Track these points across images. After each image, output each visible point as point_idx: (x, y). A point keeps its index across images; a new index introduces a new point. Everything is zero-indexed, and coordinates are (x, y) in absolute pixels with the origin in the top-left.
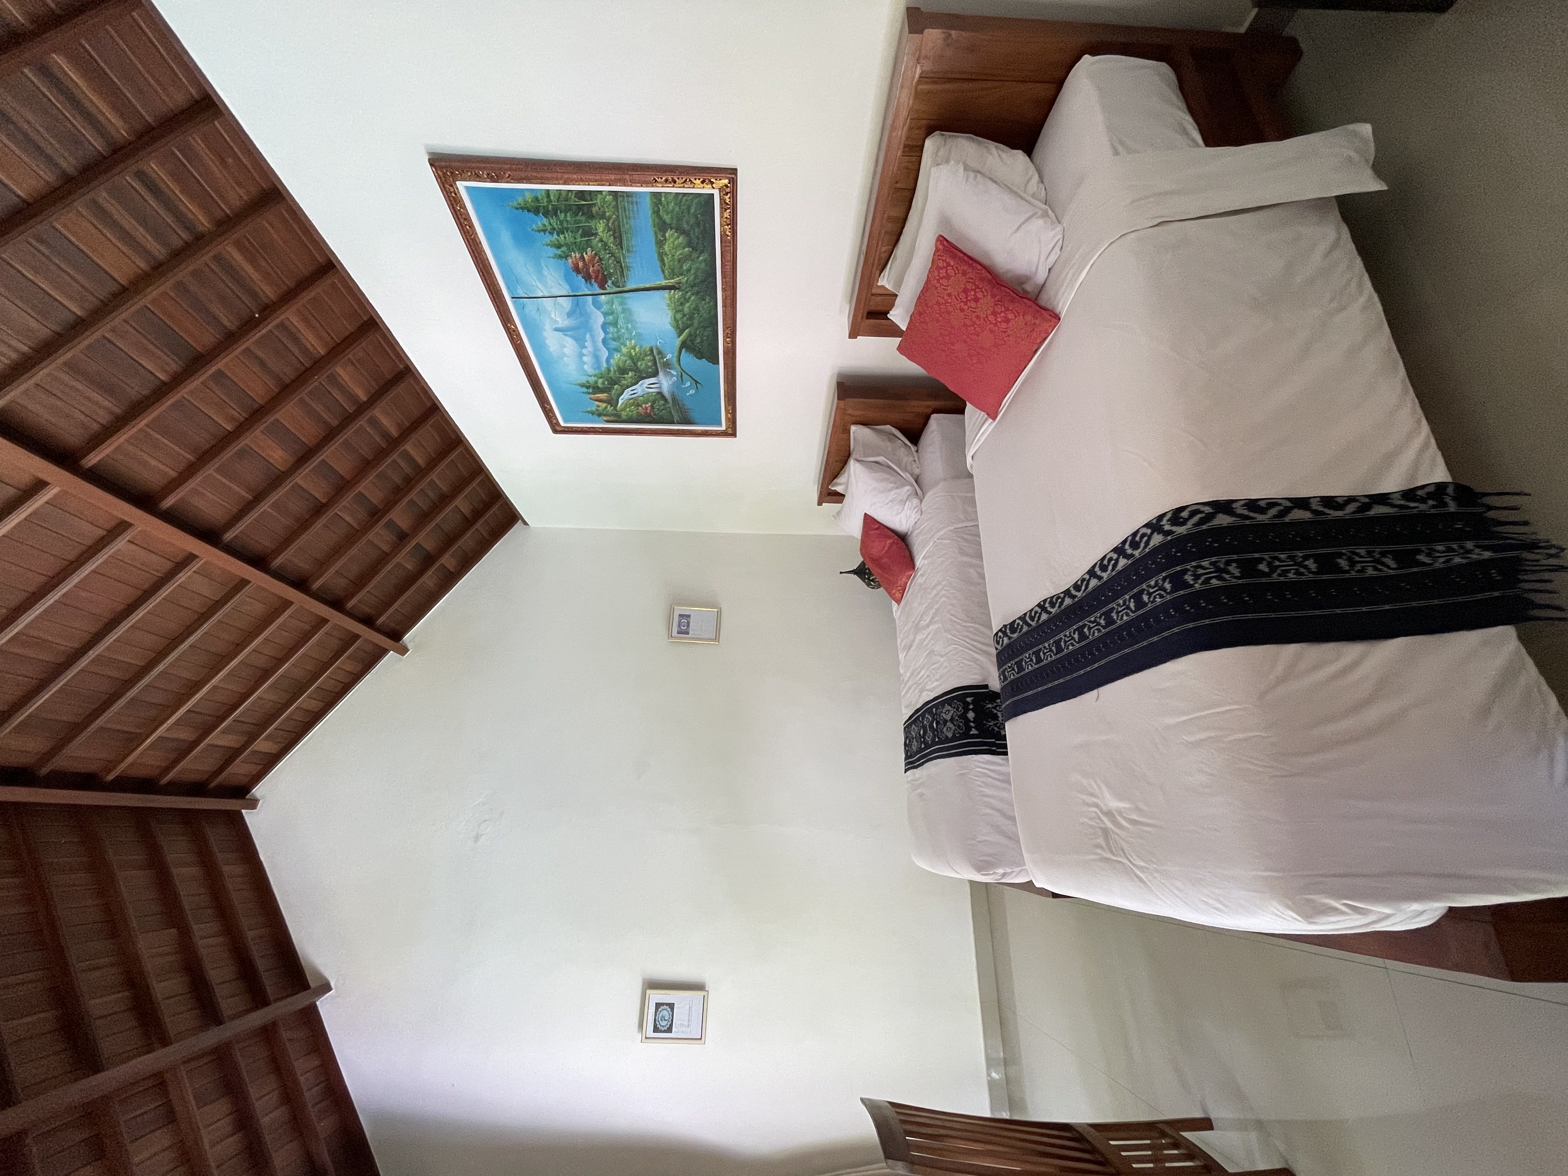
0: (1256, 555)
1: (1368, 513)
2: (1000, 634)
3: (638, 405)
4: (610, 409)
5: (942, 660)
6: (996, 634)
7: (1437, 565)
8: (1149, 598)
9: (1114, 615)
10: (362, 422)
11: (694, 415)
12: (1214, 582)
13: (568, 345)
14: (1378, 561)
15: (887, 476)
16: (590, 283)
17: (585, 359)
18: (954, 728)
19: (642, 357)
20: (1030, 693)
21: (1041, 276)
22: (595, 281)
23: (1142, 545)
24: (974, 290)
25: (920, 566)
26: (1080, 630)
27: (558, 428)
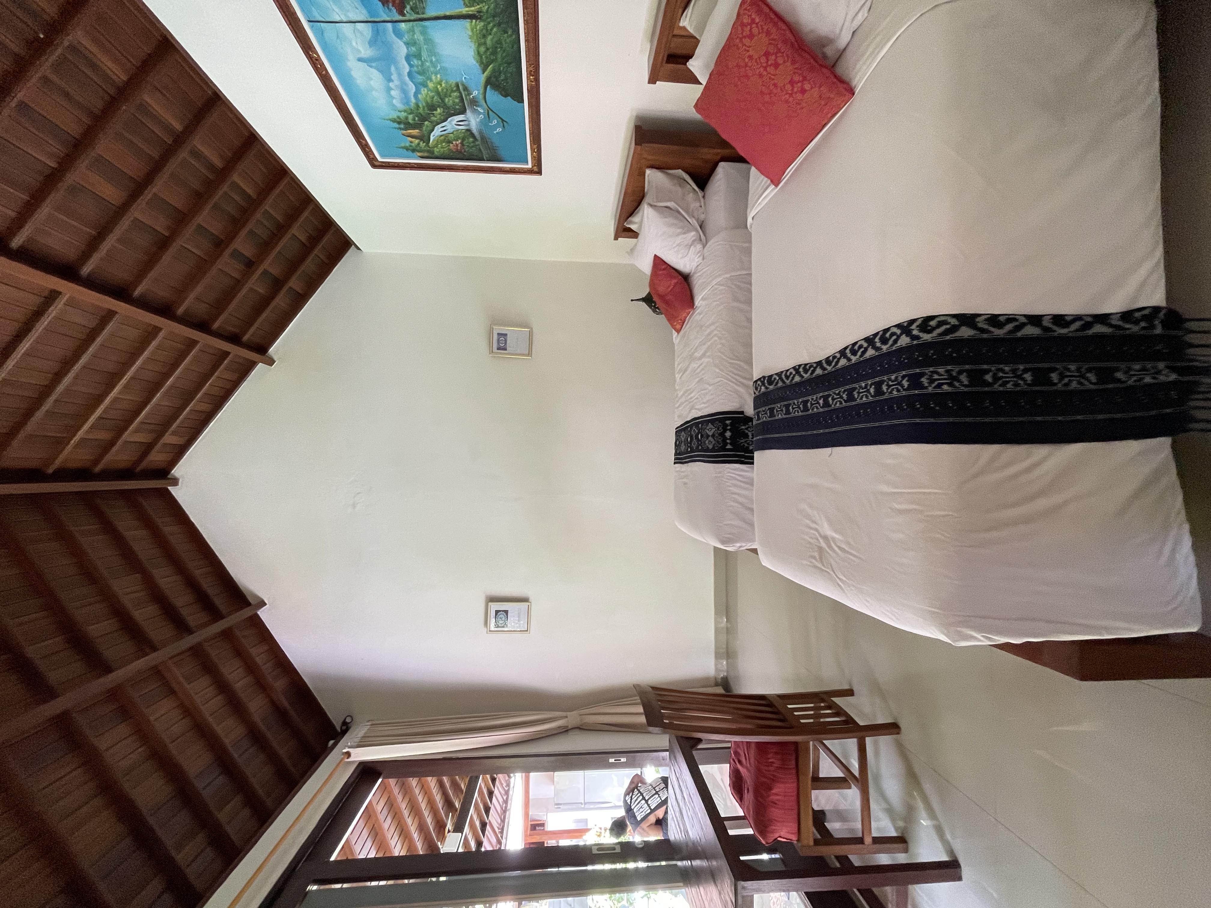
0: (985, 367)
1: (1087, 332)
2: (759, 382)
3: (449, 142)
4: (422, 145)
5: (710, 388)
6: (756, 382)
7: (1130, 382)
8: (887, 389)
9: (855, 394)
10: (183, 154)
11: (502, 153)
12: (945, 387)
13: (374, 78)
14: (1083, 376)
15: (675, 222)
16: (388, 8)
17: (393, 93)
18: (714, 442)
19: (448, 93)
20: (777, 435)
21: (844, 40)
22: (393, 6)
23: (891, 342)
24: (776, 54)
25: (699, 305)
26: (826, 398)
27: (376, 163)
